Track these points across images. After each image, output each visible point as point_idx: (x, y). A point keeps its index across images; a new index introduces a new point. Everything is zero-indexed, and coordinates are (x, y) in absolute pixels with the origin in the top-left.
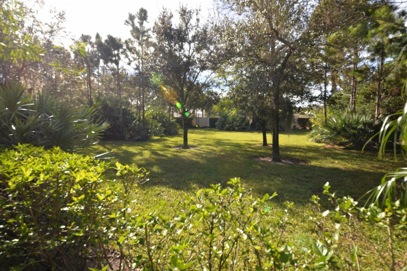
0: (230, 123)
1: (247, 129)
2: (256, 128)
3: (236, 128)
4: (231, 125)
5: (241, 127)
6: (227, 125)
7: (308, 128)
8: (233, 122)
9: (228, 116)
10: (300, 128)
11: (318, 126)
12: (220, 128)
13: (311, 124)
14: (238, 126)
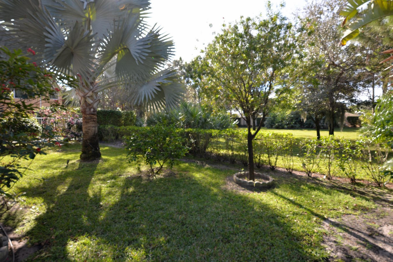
0: (279, 122)
1: (296, 127)
2: (305, 126)
3: (286, 126)
4: (280, 124)
5: (290, 126)
6: (277, 124)
7: (358, 126)
8: (282, 121)
9: (276, 116)
10: (350, 126)
11: (367, 123)
12: (270, 126)
13: (360, 122)
14: (287, 125)
